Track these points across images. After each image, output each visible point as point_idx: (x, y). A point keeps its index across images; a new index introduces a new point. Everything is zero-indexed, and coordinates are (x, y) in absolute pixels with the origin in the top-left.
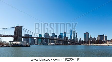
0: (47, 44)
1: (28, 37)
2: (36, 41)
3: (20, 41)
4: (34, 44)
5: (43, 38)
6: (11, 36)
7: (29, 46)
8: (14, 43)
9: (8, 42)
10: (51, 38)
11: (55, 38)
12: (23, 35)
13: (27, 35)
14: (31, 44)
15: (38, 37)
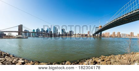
0: (39, 37)
1: (26, 32)
2: (31, 35)
3: (22, 35)
4: (30, 36)
5: (36, 33)
6: (17, 32)
7: (27, 38)
8: (19, 36)
9: (15, 36)
10: (41, 32)
11: (43, 32)
12: (23, 31)
13: (25, 30)
14: (28, 36)
15: (32, 31)
